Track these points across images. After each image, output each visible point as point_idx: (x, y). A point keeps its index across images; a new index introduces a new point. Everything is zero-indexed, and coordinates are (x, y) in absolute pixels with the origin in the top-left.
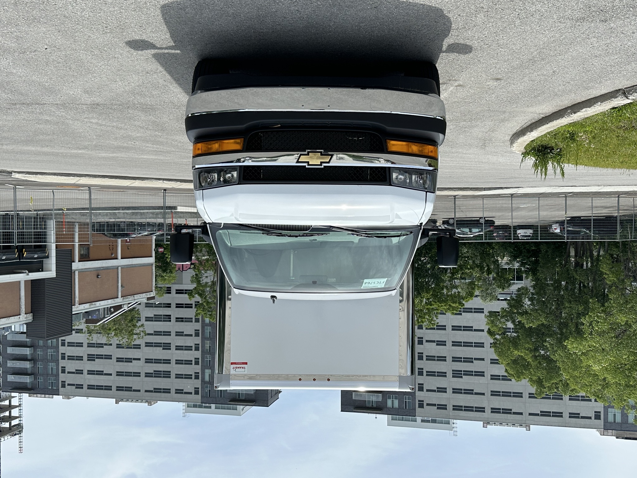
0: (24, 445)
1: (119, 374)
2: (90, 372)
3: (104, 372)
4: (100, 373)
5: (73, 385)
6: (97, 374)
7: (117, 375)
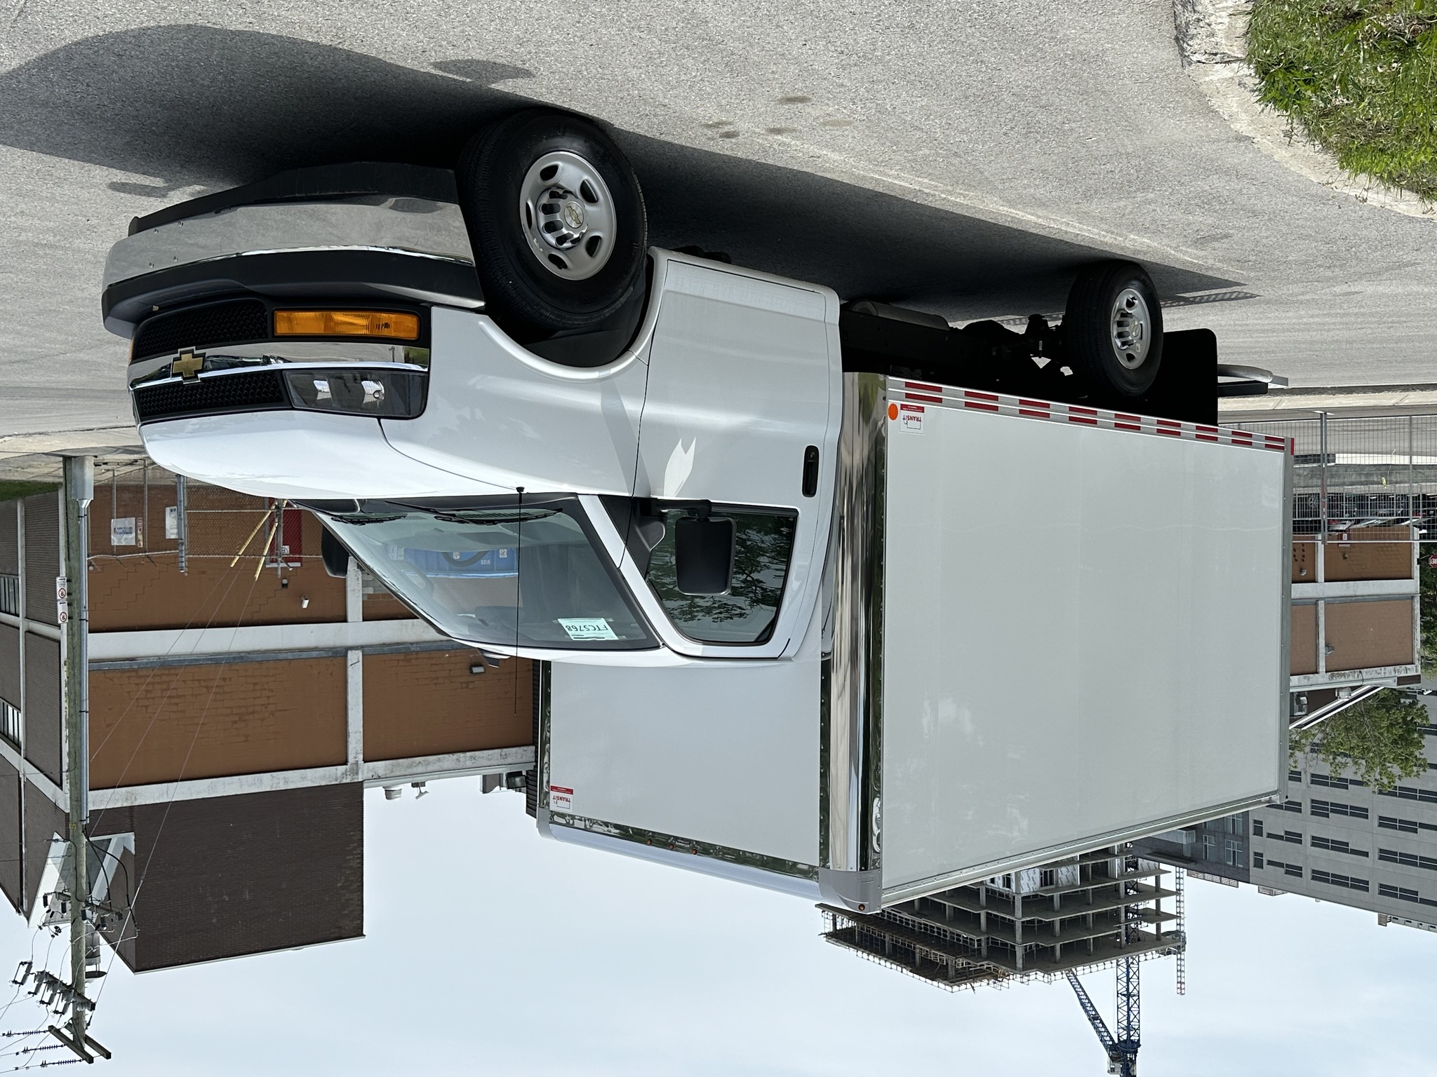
0: (1187, 978)
1: (1386, 855)
2: (1318, 842)
3: (1351, 847)
4: (1341, 847)
5: (1280, 865)
6: (1333, 848)
7: (1381, 858)
